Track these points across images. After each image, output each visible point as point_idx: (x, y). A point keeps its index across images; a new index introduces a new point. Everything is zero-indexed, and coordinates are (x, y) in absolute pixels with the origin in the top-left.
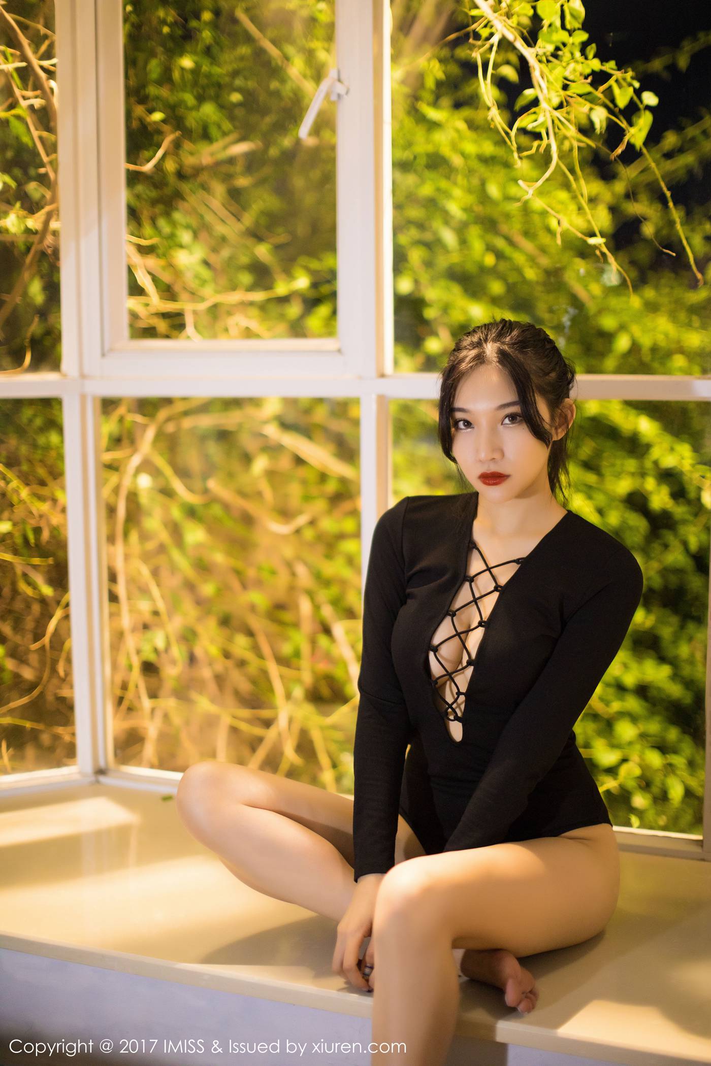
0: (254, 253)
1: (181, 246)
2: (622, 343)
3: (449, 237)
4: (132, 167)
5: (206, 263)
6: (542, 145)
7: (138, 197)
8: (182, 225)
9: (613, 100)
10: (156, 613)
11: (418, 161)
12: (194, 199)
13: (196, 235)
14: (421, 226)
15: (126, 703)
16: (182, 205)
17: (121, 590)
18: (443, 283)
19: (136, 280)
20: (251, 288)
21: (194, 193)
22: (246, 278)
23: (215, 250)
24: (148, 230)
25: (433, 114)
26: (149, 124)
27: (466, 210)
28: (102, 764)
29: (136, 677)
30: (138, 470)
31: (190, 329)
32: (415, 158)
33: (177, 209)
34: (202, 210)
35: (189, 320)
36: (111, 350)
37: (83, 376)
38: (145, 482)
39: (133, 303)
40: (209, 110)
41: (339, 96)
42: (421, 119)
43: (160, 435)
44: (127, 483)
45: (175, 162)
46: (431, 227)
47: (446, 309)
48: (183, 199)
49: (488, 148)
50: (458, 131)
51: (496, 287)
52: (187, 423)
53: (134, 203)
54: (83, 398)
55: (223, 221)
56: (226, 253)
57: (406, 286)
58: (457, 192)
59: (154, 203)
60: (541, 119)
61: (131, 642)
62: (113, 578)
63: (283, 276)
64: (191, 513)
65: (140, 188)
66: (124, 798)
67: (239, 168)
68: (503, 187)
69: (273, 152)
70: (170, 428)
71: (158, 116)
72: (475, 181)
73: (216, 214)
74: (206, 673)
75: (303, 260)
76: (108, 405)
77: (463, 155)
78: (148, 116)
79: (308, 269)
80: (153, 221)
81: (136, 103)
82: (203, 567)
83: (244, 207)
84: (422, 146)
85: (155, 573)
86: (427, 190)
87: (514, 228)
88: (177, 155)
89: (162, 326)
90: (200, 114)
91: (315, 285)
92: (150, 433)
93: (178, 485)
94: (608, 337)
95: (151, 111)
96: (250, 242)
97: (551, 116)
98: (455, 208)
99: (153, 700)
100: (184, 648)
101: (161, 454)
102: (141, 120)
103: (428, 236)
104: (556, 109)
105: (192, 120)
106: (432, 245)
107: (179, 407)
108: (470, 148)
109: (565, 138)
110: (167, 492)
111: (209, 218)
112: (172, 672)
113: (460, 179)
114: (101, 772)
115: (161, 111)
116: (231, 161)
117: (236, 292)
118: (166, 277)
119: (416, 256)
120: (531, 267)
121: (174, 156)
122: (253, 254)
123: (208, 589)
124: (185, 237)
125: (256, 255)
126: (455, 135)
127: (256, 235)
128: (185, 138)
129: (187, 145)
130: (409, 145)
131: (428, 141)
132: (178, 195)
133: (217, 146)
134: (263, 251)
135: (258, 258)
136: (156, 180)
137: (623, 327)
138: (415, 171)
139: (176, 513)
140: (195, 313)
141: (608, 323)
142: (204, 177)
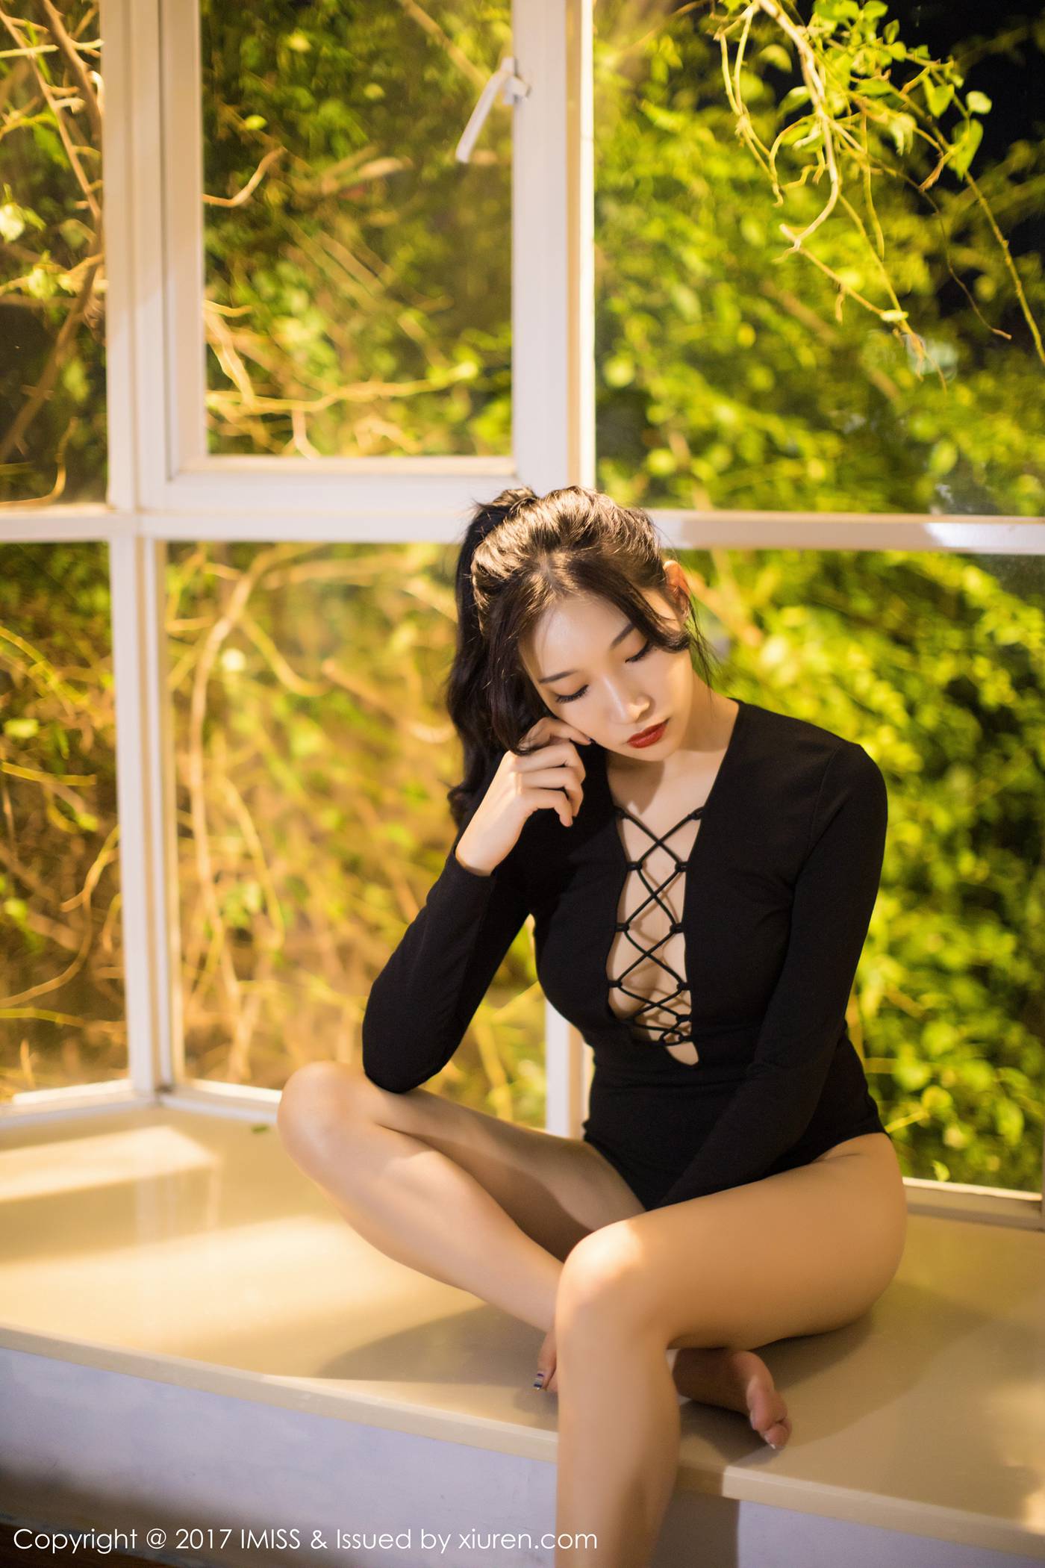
0: (398, 326)
1: (289, 314)
2: (943, 458)
3: (687, 301)
4: (214, 200)
5: (327, 340)
6: (818, 171)
7: (226, 241)
8: (291, 283)
9: (924, 104)
10: (247, 856)
11: (641, 188)
12: (309, 243)
13: (312, 298)
14: (645, 283)
15: (202, 988)
16: (293, 252)
17: (197, 821)
18: (678, 368)
19: (220, 367)
20: (392, 378)
21: (310, 235)
22: (386, 362)
23: (340, 319)
24: (241, 291)
25: (663, 118)
26: (243, 133)
27: (710, 261)
28: (166, 1076)
29: (220, 949)
30: (225, 645)
31: (299, 440)
32: (637, 183)
33: (285, 258)
34: (321, 260)
35: (299, 425)
36: (181, 471)
37: (140, 509)
38: (234, 662)
39: (218, 400)
40: (332, 111)
41: (516, 98)
42: (646, 124)
43: (257, 593)
44: (207, 663)
45: (280, 189)
46: (660, 287)
47: (681, 408)
48: (294, 244)
49: (745, 170)
50: (701, 144)
51: (760, 378)
52: (298, 575)
53: (220, 249)
54: (140, 541)
55: (353, 277)
56: (356, 324)
57: (620, 373)
58: (699, 235)
59: (251, 249)
60: (815, 134)
61: (210, 899)
62: (185, 804)
63: (441, 358)
64: (303, 707)
65: (229, 228)
66: (199, 1129)
67: (376, 197)
68: (768, 227)
69: (429, 173)
70: (273, 582)
71: (255, 122)
72: (727, 218)
73: (341, 266)
74: (325, 943)
75: (471, 335)
76: (176, 552)
77: (710, 179)
78: (240, 121)
79: (476, 348)
80: (249, 276)
81: (224, 104)
82: (321, 790)
83: (385, 257)
84: (648, 166)
85: (249, 798)
86: (654, 231)
87: (785, 288)
88: (286, 180)
89: (260, 433)
90: (319, 118)
91: (487, 372)
92: (243, 590)
93: (282, 669)
94: (923, 448)
95: (245, 115)
96: (391, 307)
97: (831, 129)
98: (694, 260)
99: (242, 983)
100: (289, 908)
101: (259, 623)
102: (231, 128)
103: (655, 299)
104: (837, 117)
105: (309, 126)
106: (661, 314)
107: (285, 554)
108: (720, 168)
109: (851, 160)
110: (266, 678)
111: (333, 273)
112: (271, 942)
113: (705, 216)
114: (164, 1089)
115: (261, 115)
116: (367, 186)
117: (369, 383)
118: (266, 360)
119: (636, 329)
120: (809, 346)
121: (278, 181)
122: (396, 325)
123: (328, 818)
124: (296, 300)
125: (401, 329)
126: (696, 150)
127: (400, 296)
128: (296, 155)
129: (299, 164)
130: (628, 164)
131: (656, 158)
132: (286, 239)
133: (346, 163)
134: (411, 321)
135: (403, 331)
136: (254, 216)
137: (945, 435)
138: (638, 203)
139: (280, 707)
140: (308, 415)
141: (922, 427)
142: (325, 211)
